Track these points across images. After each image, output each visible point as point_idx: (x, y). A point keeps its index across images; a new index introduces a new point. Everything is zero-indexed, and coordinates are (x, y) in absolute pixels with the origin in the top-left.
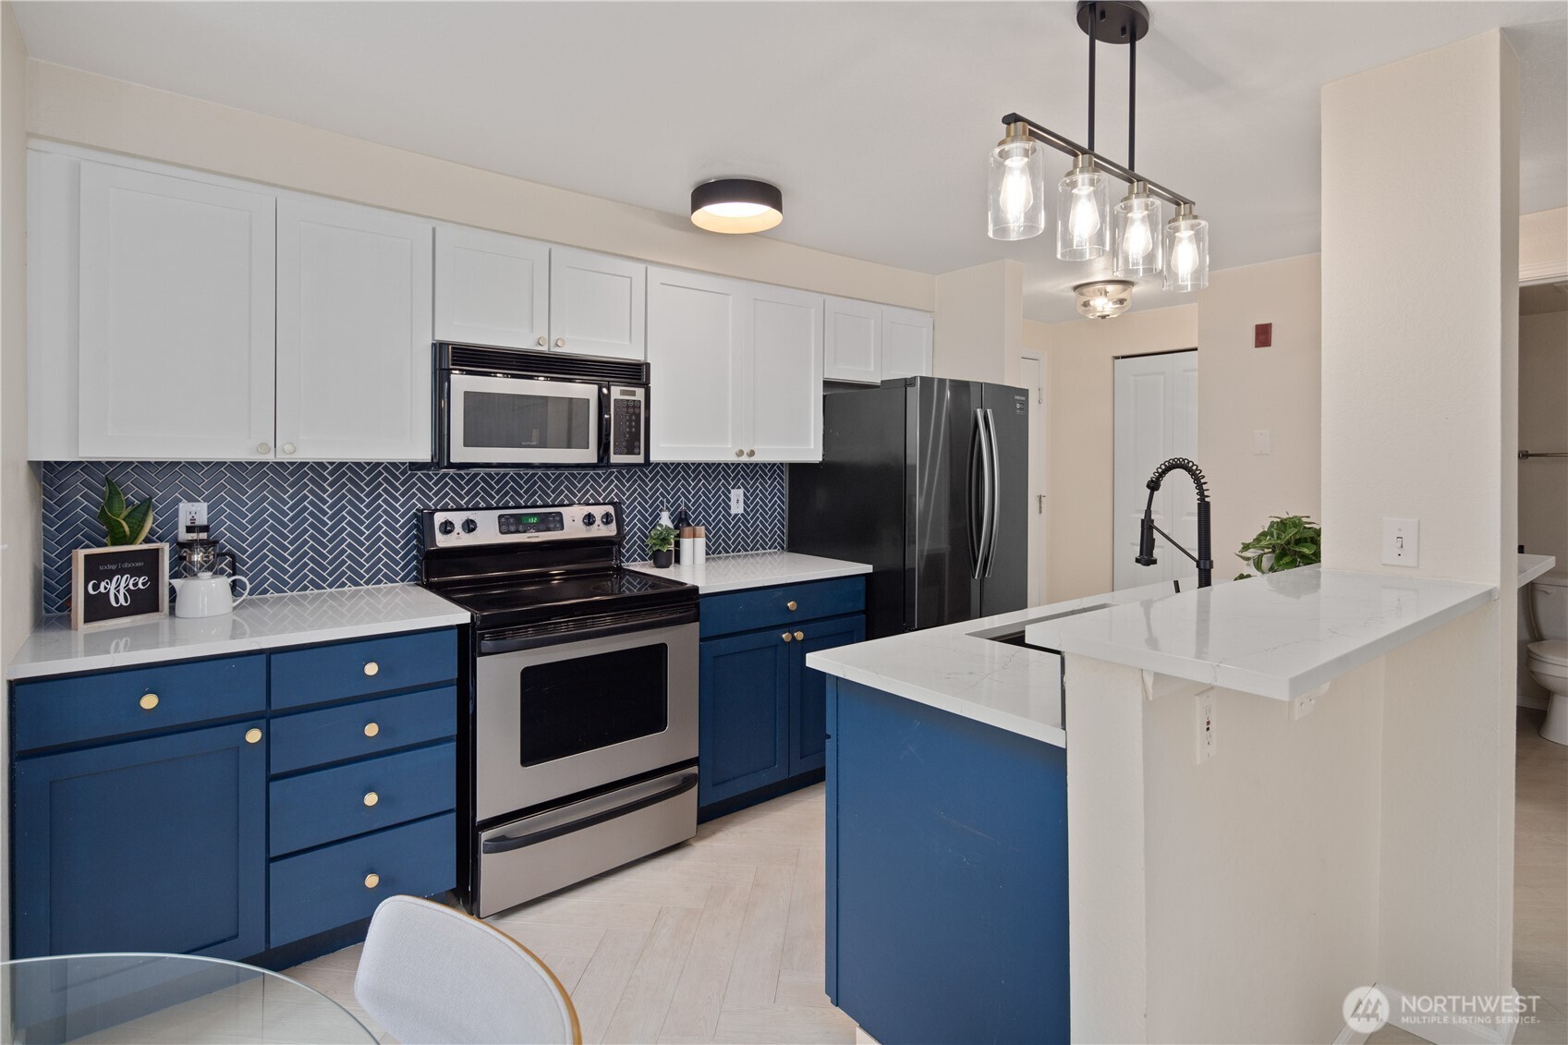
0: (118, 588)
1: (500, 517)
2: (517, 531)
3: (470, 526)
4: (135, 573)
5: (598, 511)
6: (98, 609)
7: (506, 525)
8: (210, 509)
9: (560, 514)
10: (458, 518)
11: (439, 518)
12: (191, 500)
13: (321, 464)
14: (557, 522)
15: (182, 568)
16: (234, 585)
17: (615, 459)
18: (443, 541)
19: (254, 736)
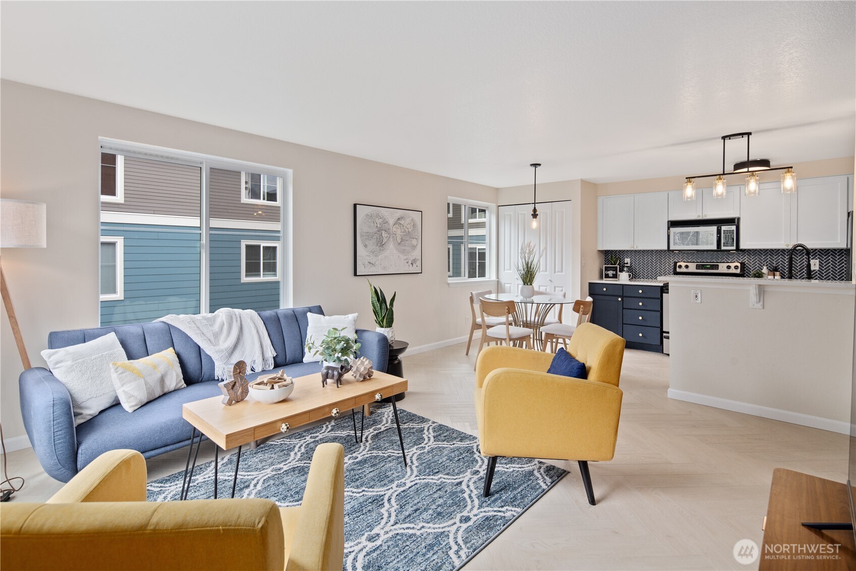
0: (610, 273)
1: (697, 265)
2: (702, 269)
3: (687, 267)
4: (613, 271)
5: (732, 265)
6: (607, 276)
7: (698, 267)
8: (631, 260)
9: (718, 265)
10: (683, 264)
11: (678, 264)
12: (627, 258)
13: (652, 250)
14: (717, 267)
15: (621, 271)
16: (630, 276)
17: (723, 248)
18: (678, 270)
19: (620, 299)
